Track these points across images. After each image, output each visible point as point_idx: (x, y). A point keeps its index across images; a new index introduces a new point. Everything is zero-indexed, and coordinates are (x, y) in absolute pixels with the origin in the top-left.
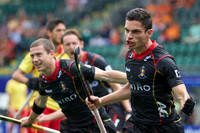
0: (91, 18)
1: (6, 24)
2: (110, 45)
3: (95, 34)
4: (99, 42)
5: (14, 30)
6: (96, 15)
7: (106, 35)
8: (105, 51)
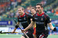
0: (47, 7)
1: (27, 8)
2: (52, 13)
3: (48, 10)
4: (49, 12)
5: (29, 10)
6: (48, 6)
7: (50, 11)
8: (50, 14)
